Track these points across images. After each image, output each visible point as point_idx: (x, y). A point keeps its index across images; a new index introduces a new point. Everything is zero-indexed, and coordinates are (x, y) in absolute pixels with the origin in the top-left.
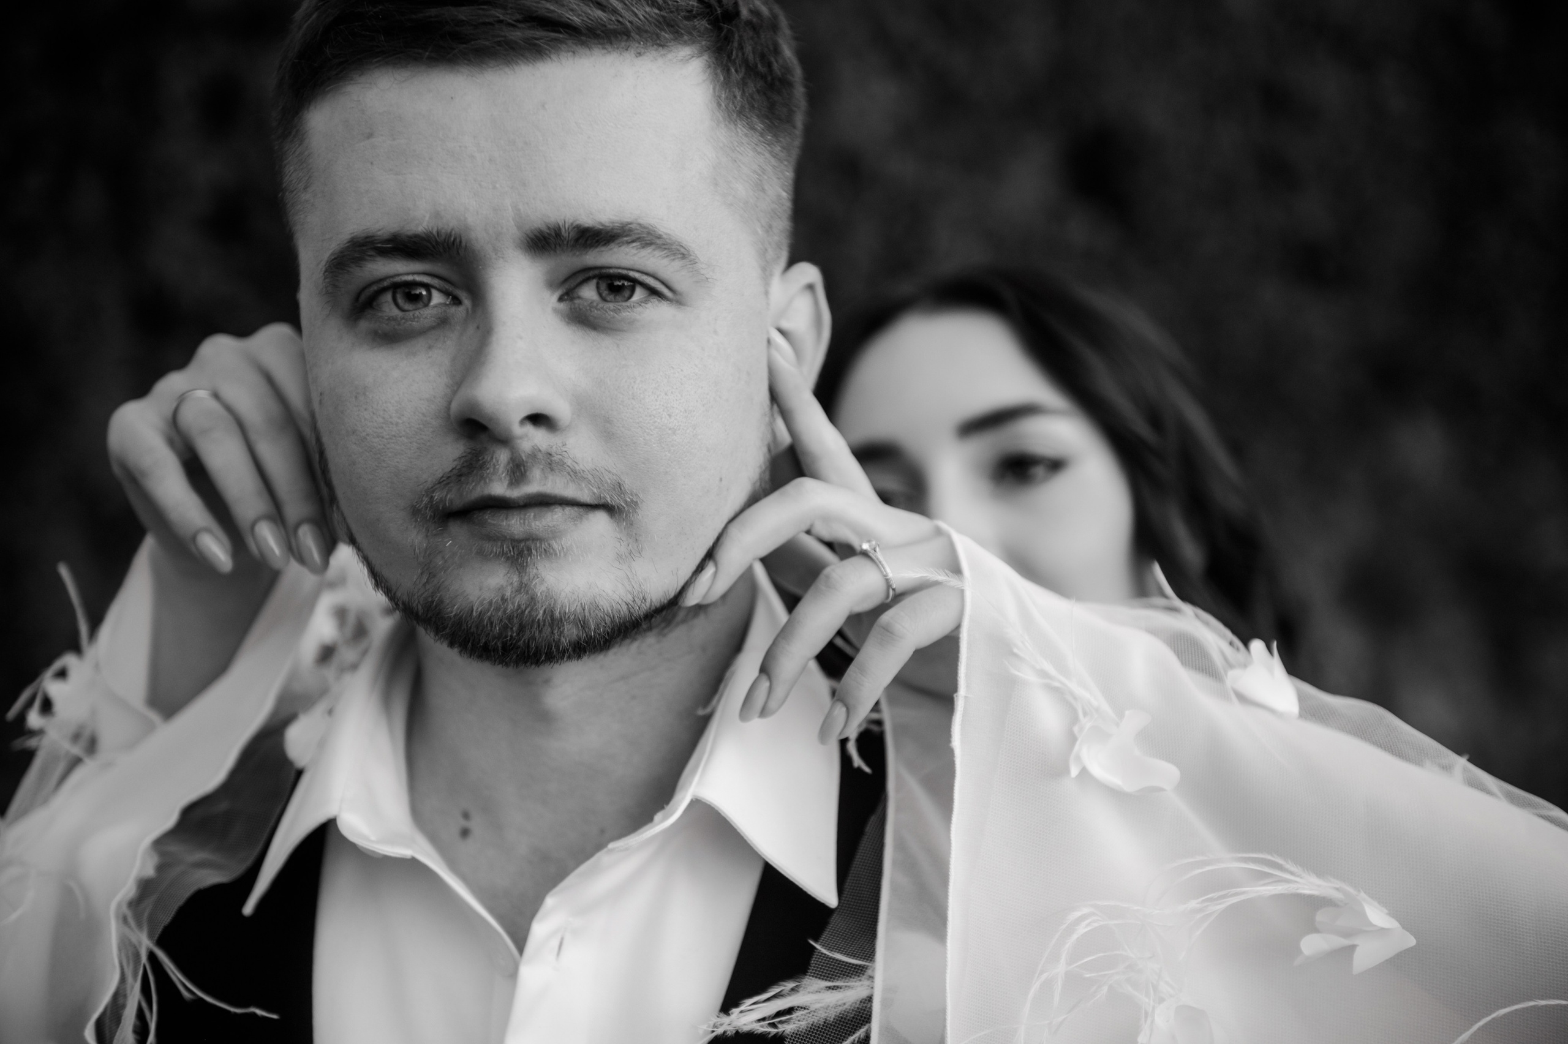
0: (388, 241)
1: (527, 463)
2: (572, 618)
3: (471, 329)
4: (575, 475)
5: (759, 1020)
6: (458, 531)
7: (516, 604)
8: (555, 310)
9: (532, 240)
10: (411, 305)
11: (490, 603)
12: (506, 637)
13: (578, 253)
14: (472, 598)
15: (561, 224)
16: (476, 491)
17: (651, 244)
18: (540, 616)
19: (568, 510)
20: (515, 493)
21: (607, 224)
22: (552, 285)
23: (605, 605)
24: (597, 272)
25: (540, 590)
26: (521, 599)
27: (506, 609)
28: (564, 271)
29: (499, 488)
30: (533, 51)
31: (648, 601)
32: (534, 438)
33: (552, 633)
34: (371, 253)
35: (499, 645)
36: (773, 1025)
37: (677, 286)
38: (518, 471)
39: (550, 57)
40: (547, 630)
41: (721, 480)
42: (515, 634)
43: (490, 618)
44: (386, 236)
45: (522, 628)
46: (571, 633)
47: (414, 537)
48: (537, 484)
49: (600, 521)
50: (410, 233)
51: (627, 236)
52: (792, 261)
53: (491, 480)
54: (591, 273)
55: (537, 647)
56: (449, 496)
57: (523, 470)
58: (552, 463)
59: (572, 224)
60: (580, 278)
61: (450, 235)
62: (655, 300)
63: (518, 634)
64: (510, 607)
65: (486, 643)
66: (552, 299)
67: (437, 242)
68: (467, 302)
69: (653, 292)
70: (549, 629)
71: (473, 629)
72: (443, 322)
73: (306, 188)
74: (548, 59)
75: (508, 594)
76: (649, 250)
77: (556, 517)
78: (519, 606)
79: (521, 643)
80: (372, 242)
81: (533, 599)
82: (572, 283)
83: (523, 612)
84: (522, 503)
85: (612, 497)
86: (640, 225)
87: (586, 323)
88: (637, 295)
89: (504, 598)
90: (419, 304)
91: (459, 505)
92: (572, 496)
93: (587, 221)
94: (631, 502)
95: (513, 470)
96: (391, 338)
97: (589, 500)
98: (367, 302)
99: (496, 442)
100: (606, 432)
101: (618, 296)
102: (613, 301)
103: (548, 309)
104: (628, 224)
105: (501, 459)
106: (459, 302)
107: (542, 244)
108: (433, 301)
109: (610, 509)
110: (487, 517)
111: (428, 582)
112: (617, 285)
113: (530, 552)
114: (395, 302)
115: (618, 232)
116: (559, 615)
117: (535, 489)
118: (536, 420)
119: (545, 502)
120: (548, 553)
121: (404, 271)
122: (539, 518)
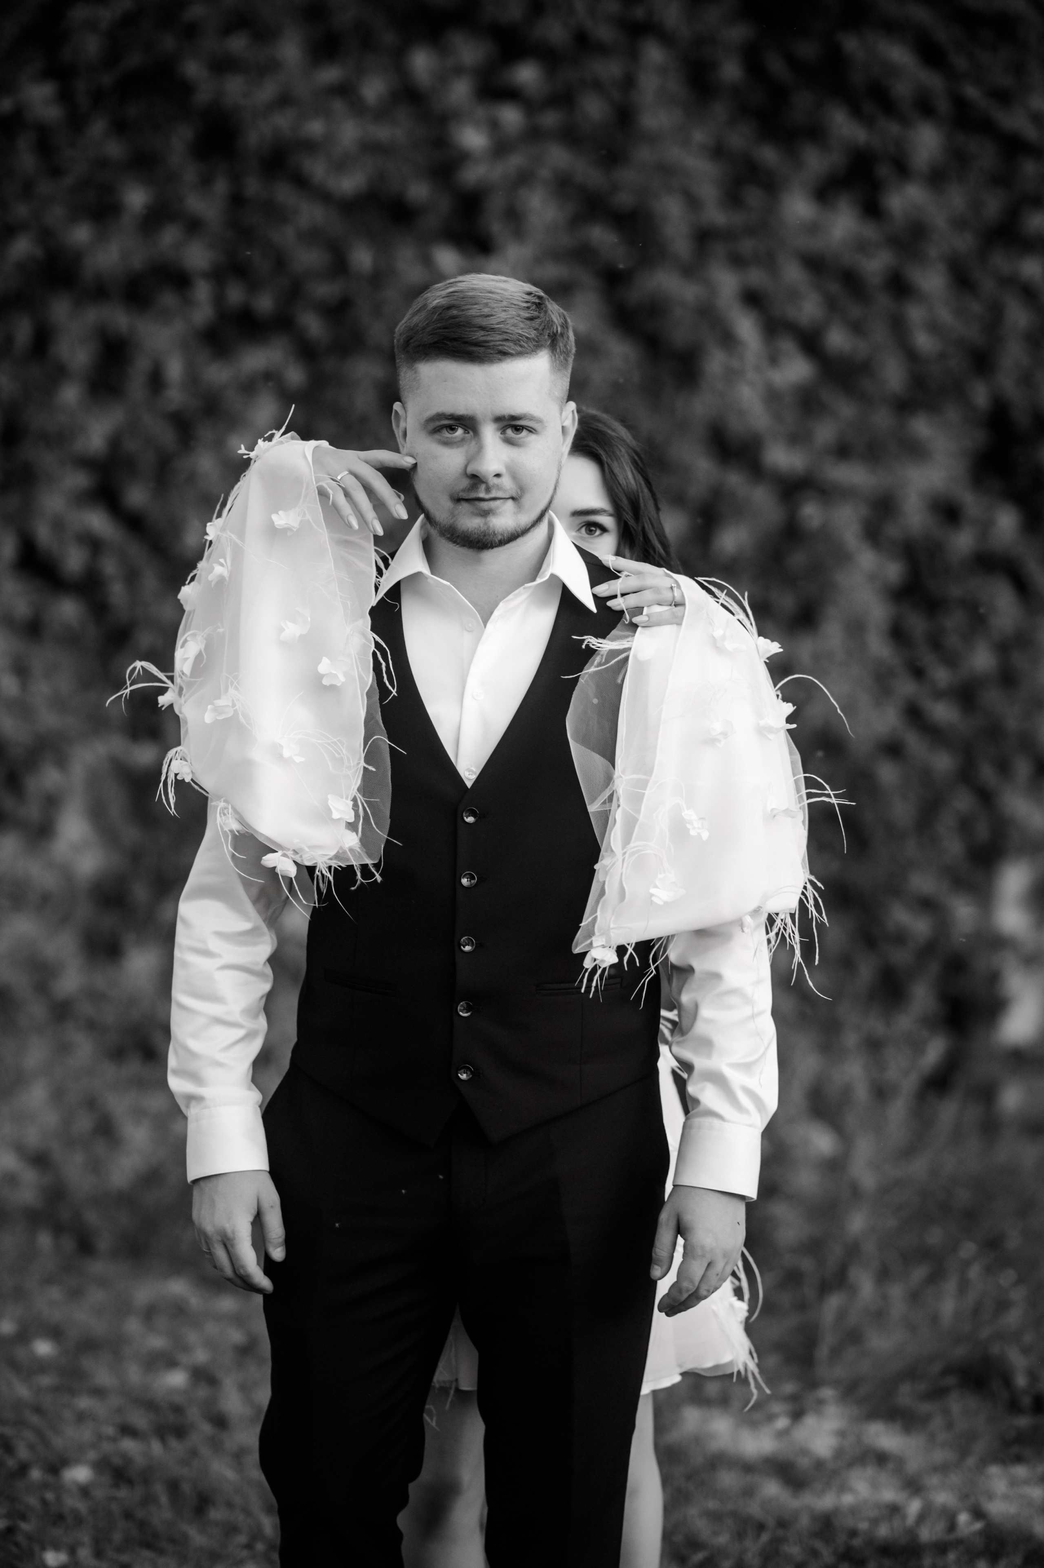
1: (491, 487)
2: (500, 533)
3: (473, 443)
4: (505, 491)
6: (465, 507)
8: (501, 438)
9: (495, 419)
10: (452, 431)
11: (473, 529)
12: (479, 538)
13: (509, 422)
14: (468, 525)
15: (505, 415)
16: (473, 495)
17: (532, 420)
18: (489, 534)
19: (501, 501)
20: (487, 497)
21: (519, 414)
22: (498, 429)
23: (509, 529)
25: (491, 525)
26: (485, 528)
28: (504, 425)
29: (482, 495)
30: (500, 360)
32: (496, 481)
34: (442, 418)
35: (476, 541)
37: (537, 429)
38: (488, 490)
43: (472, 534)
44: (449, 414)
45: (483, 537)
46: (499, 538)
47: (449, 504)
48: (493, 494)
49: (510, 502)
50: (454, 414)
51: (524, 418)
52: (568, 401)
53: (480, 492)
54: (512, 426)
55: (488, 542)
56: (464, 495)
57: (491, 490)
58: (499, 488)
59: (509, 414)
60: (508, 427)
62: (531, 433)
64: (481, 530)
65: (471, 540)
66: (498, 434)
67: (465, 417)
68: (471, 433)
69: (530, 431)
70: (493, 536)
71: (468, 535)
72: (463, 440)
73: (417, 389)
75: (481, 526)
77: (498, 502)
79: (483, 540)
80: (444, 415)
81: (488, 528)
82: (505, 429)
83: (484, 532)
84: (488, 499)
85: (514, 495)
86: (530, 414)
87: (509, 442)
88: (525, 433)
89: (480, 527)
90: (455, 432)
91: (467, 498)
92: (503, 496)
93: (513, 413)
94: (521, 497)
95: (486, 490)
96: (447, 443)
97: (507, 497)
98: (437, 430)
99: (482, 482)
100: (515, 477)
101: (518, 433)
102: (517, 434)
103: (498, 437)
104: (525, 414)
105: (483, 486)
106: (468, 433)
107: (498, 419)
108: (460, 432)
109: (513, 498)
110: (476, 503)
111: (452, 519)
112: (518, 429)
113: (489, 513)
114: (447, 431)
115: (523, 416)
116: (496, 532)
117: (493, 495)
118: (496, 475)
119: (494, 499)
120: (495, 514)
121: (452, 423)
122: (492, 504)
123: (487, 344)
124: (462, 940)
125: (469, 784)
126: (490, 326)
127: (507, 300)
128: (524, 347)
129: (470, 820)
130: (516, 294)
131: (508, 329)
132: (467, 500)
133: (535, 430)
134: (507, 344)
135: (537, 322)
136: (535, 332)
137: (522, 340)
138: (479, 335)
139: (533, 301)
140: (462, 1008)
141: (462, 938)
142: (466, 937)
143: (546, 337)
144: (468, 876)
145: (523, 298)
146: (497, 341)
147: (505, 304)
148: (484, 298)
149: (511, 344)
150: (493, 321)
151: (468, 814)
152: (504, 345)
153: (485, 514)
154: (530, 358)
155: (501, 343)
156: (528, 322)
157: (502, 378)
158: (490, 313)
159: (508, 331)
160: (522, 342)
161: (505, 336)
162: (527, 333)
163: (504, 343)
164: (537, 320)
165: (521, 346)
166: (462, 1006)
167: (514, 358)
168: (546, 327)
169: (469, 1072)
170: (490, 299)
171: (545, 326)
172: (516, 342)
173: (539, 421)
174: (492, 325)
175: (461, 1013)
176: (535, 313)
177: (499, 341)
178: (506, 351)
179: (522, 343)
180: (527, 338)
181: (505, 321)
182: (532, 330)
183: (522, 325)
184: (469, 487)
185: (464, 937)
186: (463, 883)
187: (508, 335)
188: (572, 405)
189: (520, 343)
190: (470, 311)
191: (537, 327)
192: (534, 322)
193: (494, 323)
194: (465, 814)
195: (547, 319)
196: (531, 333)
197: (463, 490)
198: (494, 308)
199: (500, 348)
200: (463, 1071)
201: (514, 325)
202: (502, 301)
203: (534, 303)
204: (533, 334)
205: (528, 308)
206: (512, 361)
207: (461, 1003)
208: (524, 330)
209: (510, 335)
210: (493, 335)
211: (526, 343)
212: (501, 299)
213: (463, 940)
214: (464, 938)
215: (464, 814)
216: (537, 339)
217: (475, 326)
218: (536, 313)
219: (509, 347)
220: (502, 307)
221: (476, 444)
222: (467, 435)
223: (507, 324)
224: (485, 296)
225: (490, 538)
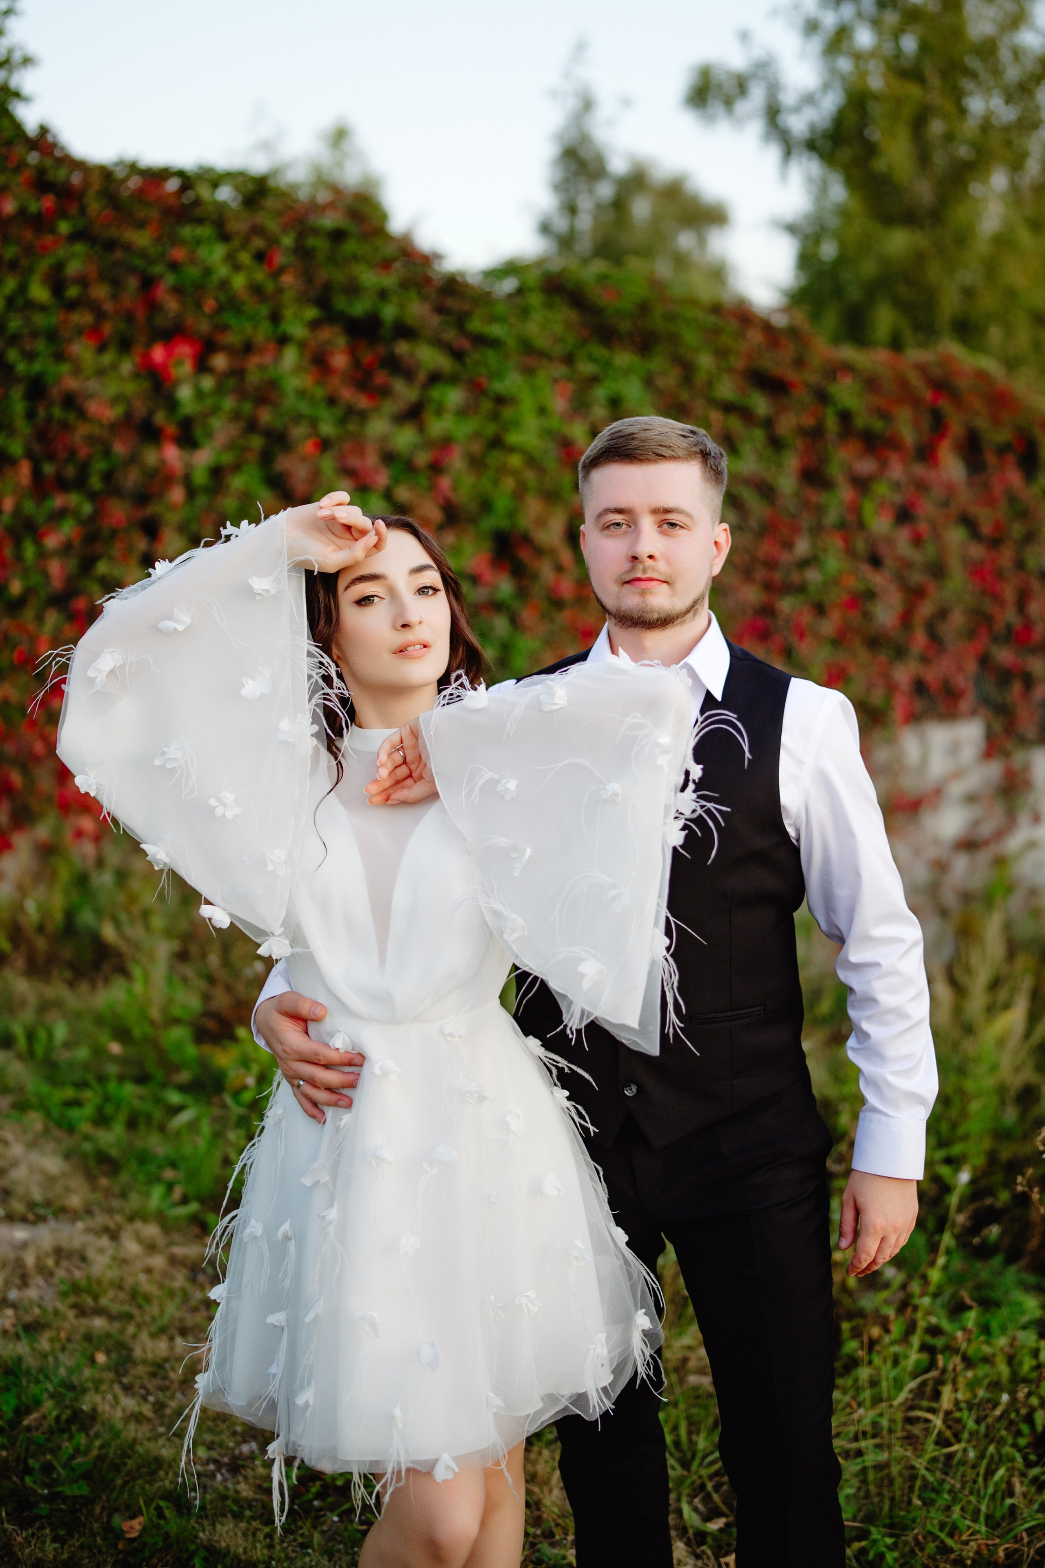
0: (614, 510)
1: (647, 568)
2: (656, 612)
3: (635, 534)
4: (660, 573)
6: (628, 588)
7: (642, 606)
8: (656, 530)
9: (652, 511)
10: (618, 528)
11: (635, 606)
12: (639, 615)
13: (664, 515)
15: (660, 507)
16: (634, 576)
17: (682, 514)
18: (648, 610)
19: (657, 582)
20: (644, 577)
21: (671, 508)
22: (656, 523)
23: (665, 608)
25: (648, 603)
27: (639, 608)
28: (660, 520)
29: (640, 575)
32: (650, 562)
34: (609, 513)
35: (636, 618)
37: (688, 526)
38: (645, 571)
40: (649, 614)
42: (641, 614)
43: (635, 610)
45: (643, 613)
46: (655, 616)
47: (615, 588)
48: (650, 574)
49: (665, 585)
50: (620, 508)
51: (676, 511)
52: (722, 522)
53: (638, 573)
54: (667, 521)
55: (646, 619)
56: (627, 577)
58: (654, 569)
59: (663, 507)
60: (664, 522)
61: (631, 509)
62: (682, 529)
65: (633, 617)
66: (656, 527)
67: (627, 510)
68: (634, 527)
69: (682, 527)
72: (628, 532)
75: (640, 603)
77: (653, 584)
79: (643, 617)
80: (610, 510)
81: (646, 605)
82: (662, 523)
83: (644, 609)
84: (646, 579)
85: (668, 579)
86: (679, 508)
87: (664, 533)
88: (677, 528)
89: (639, 605)
91: (629, 579)
92: (658, 578)
93: (666, 506)
94: (673, 583)
95: (643, 570)
97: (662, 580)
98: (605, 526)
99: (641, 564)
100: (671, 561)
102: (672, 528)
104: (676, 508)
105: (641, 568)
106: (632, 527)
109: (668, 583)
110: (637, 583)
111: (617, 601)
112: (673, 524)
113: (647, 593)
115: (674, 510)
116: (653, 609)
118: (651, 557)
119: (651, 579)
120: (652, 593)
121: (618, 518)
122: (650, 584)
132: (629, 581)
133: (685, 525)
153: (643, 593)
157: (658, 477)
163: (659, 447)
167: (669, 460)
173: (690, 516)
184: (631, 569)
188: (726, 527)
197: (627, 572)
200: (628, 1088)
204: (684, 447)
222: (630, 530)
225: (647, 616)
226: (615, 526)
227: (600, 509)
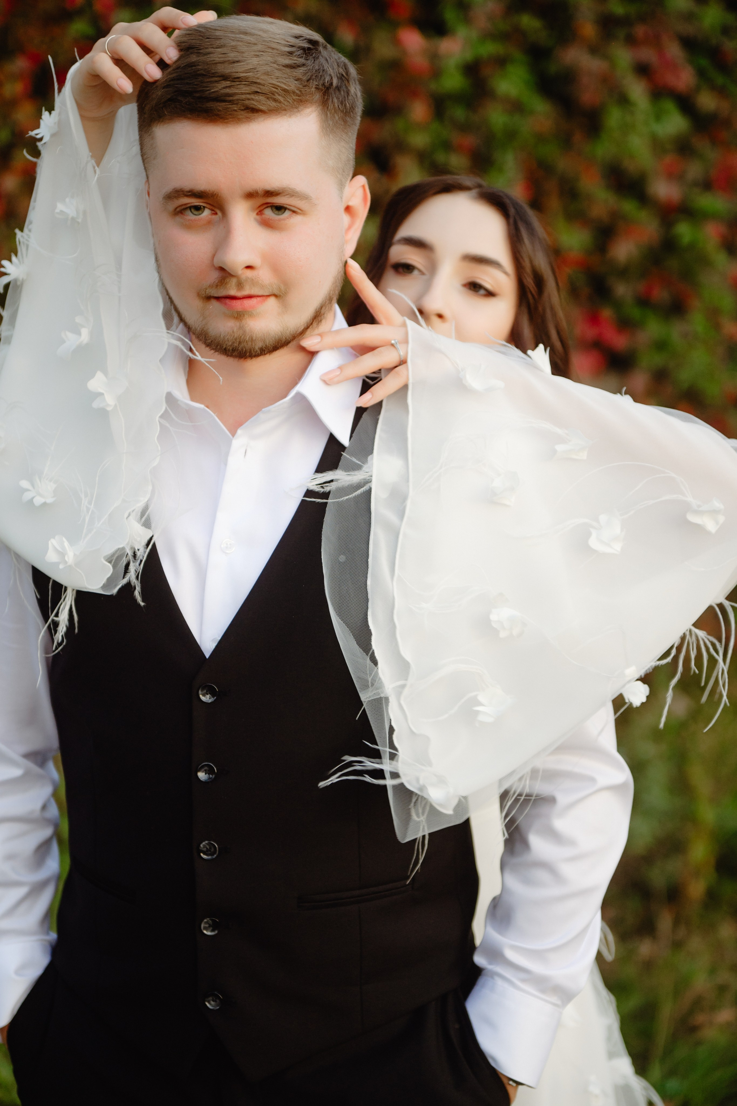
0: (189, 192)
1: (244, 283)
2: (259, 339)
3: (221, 227)
4: (262, 287)
5: (317, 485)
7: (238, 334)
8: (256, 219)
9: (247, 195)
10: (197, 212)
11: (228, 333)
12: (234, 346)
13: (264, 199)
14: (221, 329)
15: (258, 189)
16: (222, 293)
17: (293, 196)
18: (247, 339)
19: (259, 299)
20: (239, 294)
21: (276, 189)
22: (253, 209)
23: (273, 333)
24: (271, 205)
25: (247, 329)
26: (240, 332)
27: (234, 336)
28: (259, 204)
29: (233, 292)
30: (248, 119)
31: (289, 330)
32: (249, 273)
33: (252, 345)
34: (182, 195)
35: (231, 349)
36: (322, 487)
37: (303, 209)
38: (240, 285)
39: (255, 121)
40: (250, 343)
41: (320, 282)
42: (237, 345)
43: (228, 339)
44: (188, 189)
45: (240, 343)
46: (258, 345)
47: (198, 303)
48: (248, 291)
49: (272, 300)
50: (198, 190)
51: (284, 193)
52: (354, 175)
53: (229, 289)
54: (269, 205)
55: (246, 350)
56: (213, 292)
57: (242, 286)
58: (254, 282)
59: (263, 189)
60: (265, 206)
61: (214, 191)
62: (294, 214)
63: (239, 345)
64: (236, 335)
65: (225, 348)
66: (254, 215)
67: (208, 193)
68: (220, 214)
69: (294, 212)
70: (251, 343)
71: (221, 342)
72: (209, 223)
74: (254, 121)
75: (235, 330)
76: (293, 198)
77: (254, 301)
78: (239, 335)
79: (240, 348)
80: (183, 191)
81: (245, 332)
82: (262, 208)
83: (241, 337)
84: (242, 297)
85: (276, 292)
86: (289, 188)
87: (267, 224)
88: (287, 213)
89: (233, 332)
90: (200, 212)
91: (216, 295)
92: (260, 293)
93: (268, 187)
94: (286, 293)
95: (238, 286)
96: (189, 227)
97: (268, 294)
98: (180, 211)
99: (231, 275)
100: (276, 269)
101: (280, 213)
102: (279, 215)
103: (252, 219)
104: (285, 188)
105: (234, 281)
106: (216, 214)
107: (250, 195)
108: (207, 213)
109: (276, 296)
110: (228, 301)
111: (203, 320)
112: (280, 209)
113: (244, 315)
114: (191, 212)
115: (281, 191)
116: (254, 338)
117: (246, 292)
118: (248, 267)
119: (250, 297)
120: (251, 315)
121: (195, 202)
122: (247, 303)
123: (231, 98)
124: (201, 846)
125: (207, 656)
126: (234, 74)
127: (263, 43)
128: (280, 102)
129: (206, 698)
130: (278, 36)
131: (258, 78)
132: (218, 298)
133: (300, 210)
134: (256, 97)
135: (301, 71)
136: (296, 82)
137: (278, 93)
138: (220, 87)
139: (299, 45)
140: (207, 926)
141: (202, 843)
142: (207, 842)
143: (313, 89)
144: (206, 768)
145: (287, 41)
146: (242, 94)
147: (259, 47)
148: (233, 40)
149: (261, 98)
150: (239, 70)
151: (205, 691)
152: (253, 100)
153: (239, 316)
154: (290, 116)
155: (248, 96)
156: (288, 70)
157: (252, 142)
158: (237, 59)
159: (258, 81)
160: (276, 95)
161: (254, 88)
162: (285, 84)
163: (252, 96)
164: (300, 68)
165: (275, 100)
166: (206, 923)
167: (267, 117)
168: (314, 77)
169: (218, 1001)
170: (238, 41)
171: (312, 76)
172: (270, 96)
173: (304, 197)
174: (237, 74)
175: (205, 932)
176: (300, 59)
177: (245, 94)
178: (254, 106)
179: (277, 97)
180: (285, 90)
181: (255, 69)
182: (292, 80)
183: (278, 74)
184: (217, 282)
185: (204, 841)
186: (199, 777)
187: (259, 86)
188: (361, 180)
189: (275, 97)
190: (211, 55)
191: (301, 77)
192: (296, 70)
193: (240, 70)
194: (202, 691)
195: (317, 67)
196: (290, 84)
197: (211, 286)
198: (243, 52)
199: (247, 102)
200: (211, 998)
201: (267, 74)
202: (256, 44)
203: (303, 49)
204: (292, 85)
205: (291, 53)
206: (264, 119)
207: (205, 920)
208: (279, 80)
209: (261, 87)
210: (239, 86)
211: (284, 97)
212: (256, 42)
213: (204, 845)
214: (204, 843)
215: (200, 692)
216: (297, 92)
217: (214, 75)
218: (302, 61)
219: (260, 102)
220: (255, 51)
221: (225, 227)
222: (214, 217)
223: (257, 71)
224: (235, 38)
225: (248, 346)
226: (193, 210)
227: (169, 188)
